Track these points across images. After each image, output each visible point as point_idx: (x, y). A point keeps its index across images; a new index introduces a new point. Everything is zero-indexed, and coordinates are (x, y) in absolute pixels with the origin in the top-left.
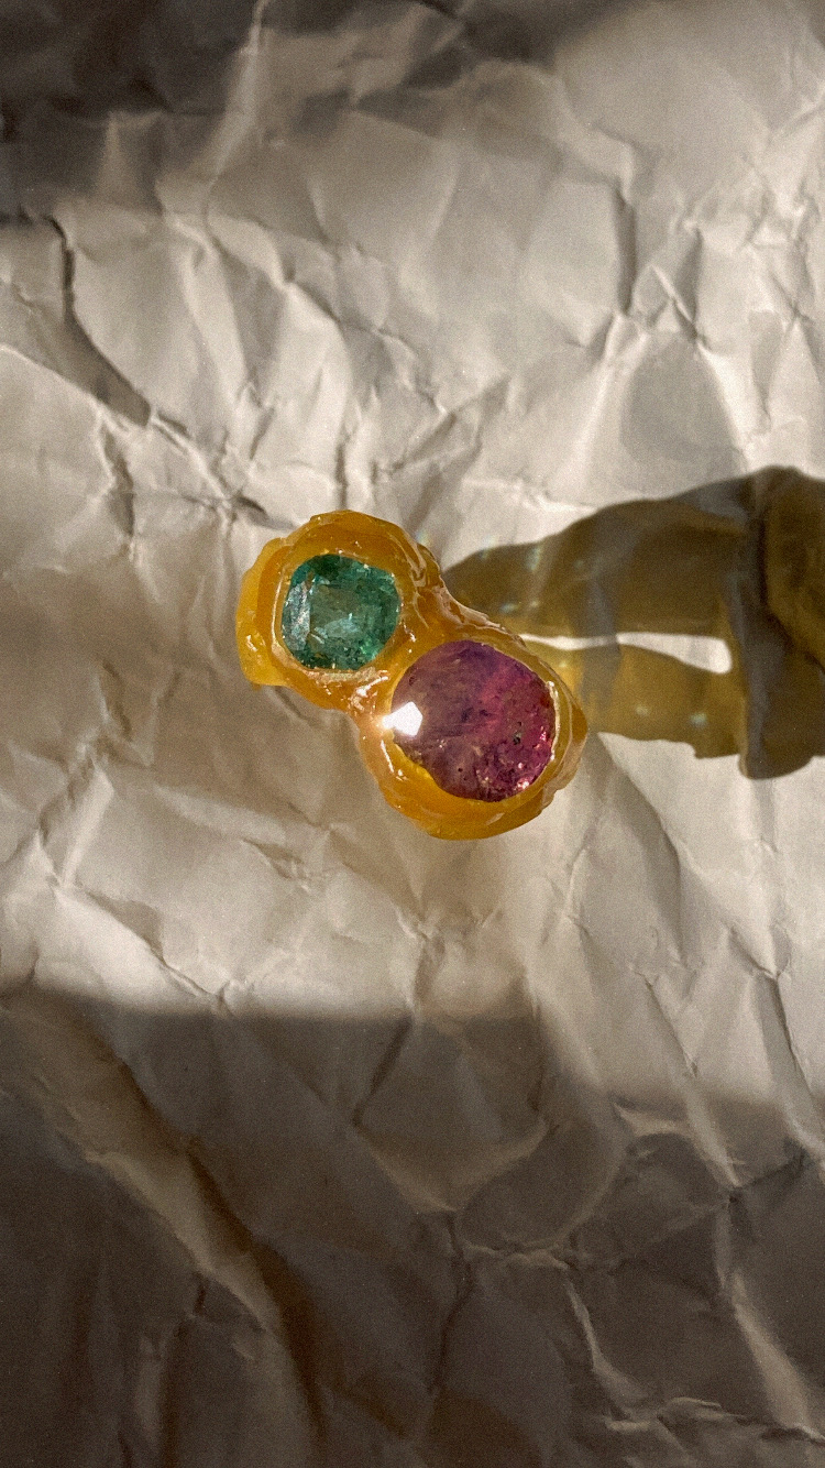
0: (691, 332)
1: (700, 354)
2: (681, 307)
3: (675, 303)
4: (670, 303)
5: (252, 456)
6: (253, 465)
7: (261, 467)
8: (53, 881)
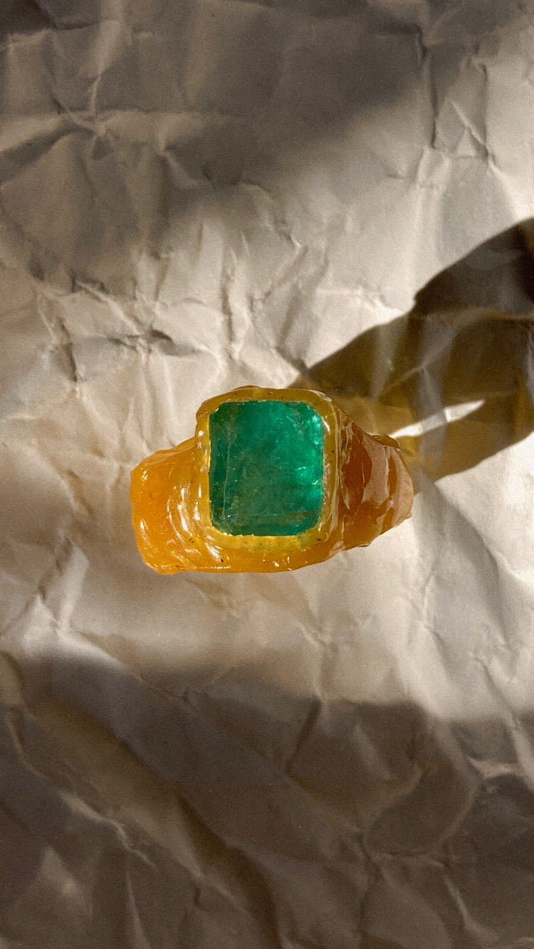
0: (484, 154)
1: (492, 172)
2: (475, 133)
3: (470, 132)
4: (466, 132)
5: (156, 298)
6: (158, 304)
7: (164, 306)
8: (54, 626)
